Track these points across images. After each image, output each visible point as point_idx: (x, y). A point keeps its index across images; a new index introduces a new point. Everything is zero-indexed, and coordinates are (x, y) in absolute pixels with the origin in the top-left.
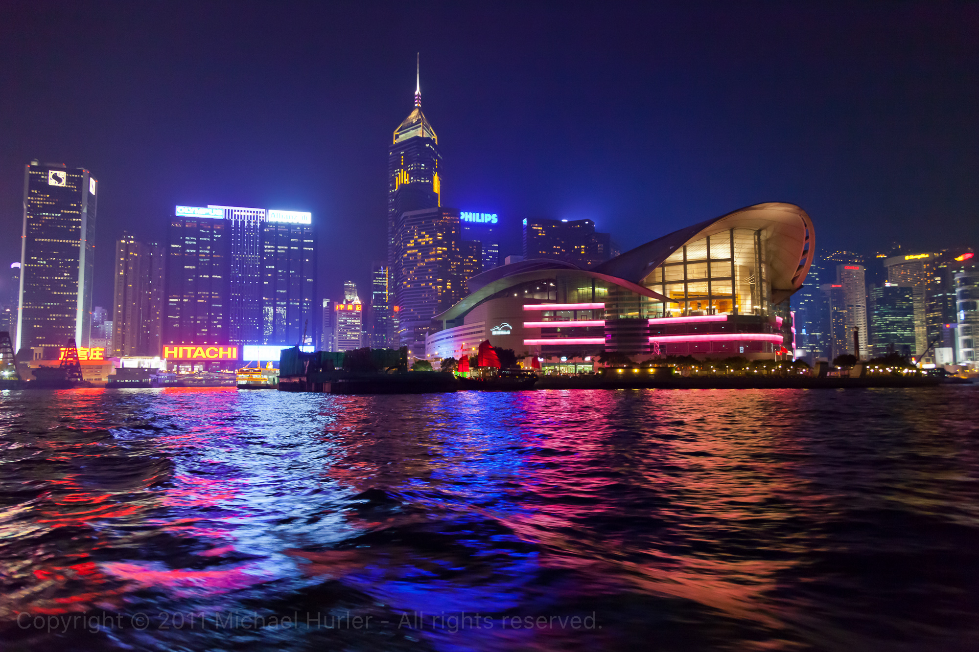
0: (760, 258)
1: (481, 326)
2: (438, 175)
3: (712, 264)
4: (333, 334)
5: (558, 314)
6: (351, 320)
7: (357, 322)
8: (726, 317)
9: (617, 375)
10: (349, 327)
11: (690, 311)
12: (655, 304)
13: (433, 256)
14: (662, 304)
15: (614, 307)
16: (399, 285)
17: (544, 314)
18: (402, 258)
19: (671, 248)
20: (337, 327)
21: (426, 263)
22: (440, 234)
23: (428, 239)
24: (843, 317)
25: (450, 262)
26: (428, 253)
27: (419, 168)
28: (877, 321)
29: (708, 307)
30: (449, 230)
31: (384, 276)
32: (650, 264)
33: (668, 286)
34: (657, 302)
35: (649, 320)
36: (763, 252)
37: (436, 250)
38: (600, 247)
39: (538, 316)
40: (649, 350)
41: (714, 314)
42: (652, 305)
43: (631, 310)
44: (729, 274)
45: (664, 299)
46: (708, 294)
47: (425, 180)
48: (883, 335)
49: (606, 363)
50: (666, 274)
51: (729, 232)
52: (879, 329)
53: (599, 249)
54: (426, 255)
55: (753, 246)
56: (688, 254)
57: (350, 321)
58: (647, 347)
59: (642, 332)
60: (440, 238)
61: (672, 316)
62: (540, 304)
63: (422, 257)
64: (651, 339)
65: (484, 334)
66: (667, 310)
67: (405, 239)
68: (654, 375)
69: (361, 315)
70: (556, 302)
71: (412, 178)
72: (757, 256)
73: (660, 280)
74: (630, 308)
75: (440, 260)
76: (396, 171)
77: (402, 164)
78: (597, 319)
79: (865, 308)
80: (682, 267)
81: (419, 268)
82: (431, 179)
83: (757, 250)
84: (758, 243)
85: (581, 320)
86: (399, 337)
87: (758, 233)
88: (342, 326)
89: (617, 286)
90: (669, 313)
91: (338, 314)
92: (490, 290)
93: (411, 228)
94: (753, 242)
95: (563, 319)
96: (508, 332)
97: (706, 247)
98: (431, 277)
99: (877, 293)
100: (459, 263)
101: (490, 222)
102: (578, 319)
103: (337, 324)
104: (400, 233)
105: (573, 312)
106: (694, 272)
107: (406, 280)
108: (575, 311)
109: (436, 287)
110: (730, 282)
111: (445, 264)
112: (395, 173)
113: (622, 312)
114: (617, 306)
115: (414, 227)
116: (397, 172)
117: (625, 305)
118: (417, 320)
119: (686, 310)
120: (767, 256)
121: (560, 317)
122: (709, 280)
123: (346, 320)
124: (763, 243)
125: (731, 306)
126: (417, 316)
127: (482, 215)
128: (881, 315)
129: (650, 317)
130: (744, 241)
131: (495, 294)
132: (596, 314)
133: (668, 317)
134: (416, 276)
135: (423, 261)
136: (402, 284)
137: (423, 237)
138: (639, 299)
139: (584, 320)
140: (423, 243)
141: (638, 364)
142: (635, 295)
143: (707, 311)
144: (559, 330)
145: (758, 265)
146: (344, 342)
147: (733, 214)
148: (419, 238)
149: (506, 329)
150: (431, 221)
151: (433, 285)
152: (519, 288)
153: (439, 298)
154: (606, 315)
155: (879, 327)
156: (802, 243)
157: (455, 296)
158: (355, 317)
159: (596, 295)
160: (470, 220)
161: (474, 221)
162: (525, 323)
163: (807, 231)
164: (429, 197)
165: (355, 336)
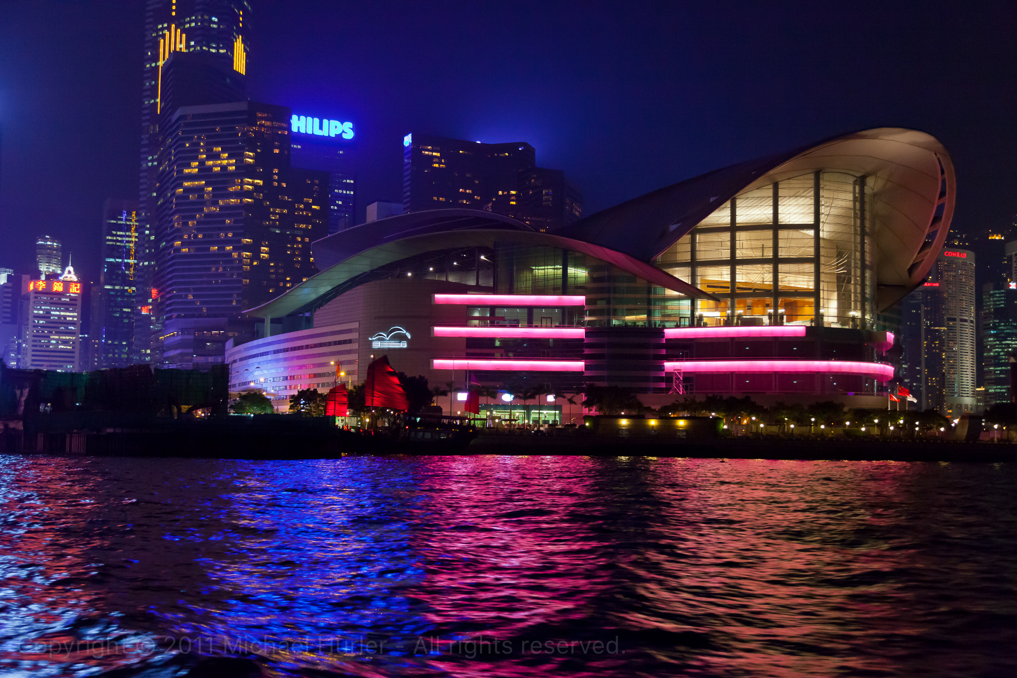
0: (863, 226)
1: (349, 331)
2: (243, 41)
3: (782, 234)
4: (19, 337)
5: (499, 313)
6: (60, 311)
7: (72, 315)
8: (802, 329)
9: (618, 429)
10: (56, 326)
11: (739, 316)
12: (676, 302)
13: (236, 195)
14: (687, 303)
15: (601, 305)
16: (165, 248)
17: (473, 313)
18: (173, 195)
19: (712, 199)
20: (31, 324)
21: (221, 208)
22: (251, 154)
23: (226, 161)
24: (939, 338)
25: (268, 207)
26: (226, 188)
27: (206, 24)
28: (993, 347)
29: (771, 311)
30: (268, 148)
31: (128, 228)
32: (673, 227)
33: (700, 270)
34: (679, 299)
35: (666, 331)
36: (867, 215)
37: (242, 184)
38: (547, 194)
39: (461, 315)
40: (663, 385)
41: (782, 324)
42: (669, 303)
43: (630, 312)
44: (810, 252)
45: (692, 293)
46: (772, 288)
47: (218, 48)
48: (1002, 372)
49: (594, 408)
50: (698, 247)
51: (812, 176)
52: (996, 360)
53: (544, 198)
54: (221, 192)
55: (850, 204)
56: (739, 212)
57: (57, 313)
58: (661, 379)
59: (652, 352)
60: (251, 160)
61: (705, 325)
62: (465, 293)
63: (214, 196)
64: (669, 365)
65: (355, 346)
66: (697, 313)
67: (180, 159)
68: (686, 430)
69: (79, 303)
70: (493, 291)
71: (192, 43)
72: (858, 222)
73: (687, 257)
74: (630, 306)
75: (248, 204)
76: (160, 26)
77: (174, 14)
78: (571, 326)
79: (974, 325)
80: (726, 236)
81: (207, 215)
82: (231, 48)
83: (858, 212)
84: (860, 199)
85: (541, 327)
86: (162, 348)
87: (861, 181)
88: (41, 322)
89: (610, 266)
90: (701, 317)
91: (32, 300)
92: (361, 264)
93: (192, 138)
94: (850, 197)
95: (506, 323)
96: (404, 345)
97: (771, 202)
98: (230, 235)
99: (995, 300)
100: (285, 211)
101: (339, 136)
102: (534, 324)
103: (30, 317)
104: (170, 147)
105: (526, 311)
106: (747, 245)
107: (180, 238)
108: (530, 309)
109: (239, 255)
110: (810, 267)
111: (260, 211)
112: (158, 30)
113: (615, 313)
114: (609, 302)
115: (199, 138)
116: (163, 29)
117: (621, 301)
118: (200, 316)
119: (733, 315)
120: (873, 224)
121: (503, 319)
122: (776, 261)
123: (48, 312)
124: (867, 199)
125: (809, 311)
126: (200, 309)
127: (325, 122)
128: (1001, 337)
129: (667, 324)
130: (836, 195)
131: (372, 271)
132: (568, 316)
133: (699, 326)
134: (199, 230)
135: (215, 203)
136: (173, 245)
137: (217, 156)
138: (649, 292)
139: (546, 327)
140: (217, 169)
141: (654, 410)
142: (641, 283)
143: (770, 318)
144: (497, 344)
145: (858, 239)
146: (42, 352)
147: (821, 146)
148: (209, 158)
149: (401, 338)
150: (234, 128)
151: (235, 249)
152: (418, 263)
153: (246, 275)
154: (587, 319)
155: (997, 357)
156: (933, 204)
157: (276, 273)
158: (67, 306)
159: (571, 281)
160: (303, 131)
161: (310, 132)
162: (436, 329)
163: (944, 182)
164: (228, 80)
165: (65, 342)
